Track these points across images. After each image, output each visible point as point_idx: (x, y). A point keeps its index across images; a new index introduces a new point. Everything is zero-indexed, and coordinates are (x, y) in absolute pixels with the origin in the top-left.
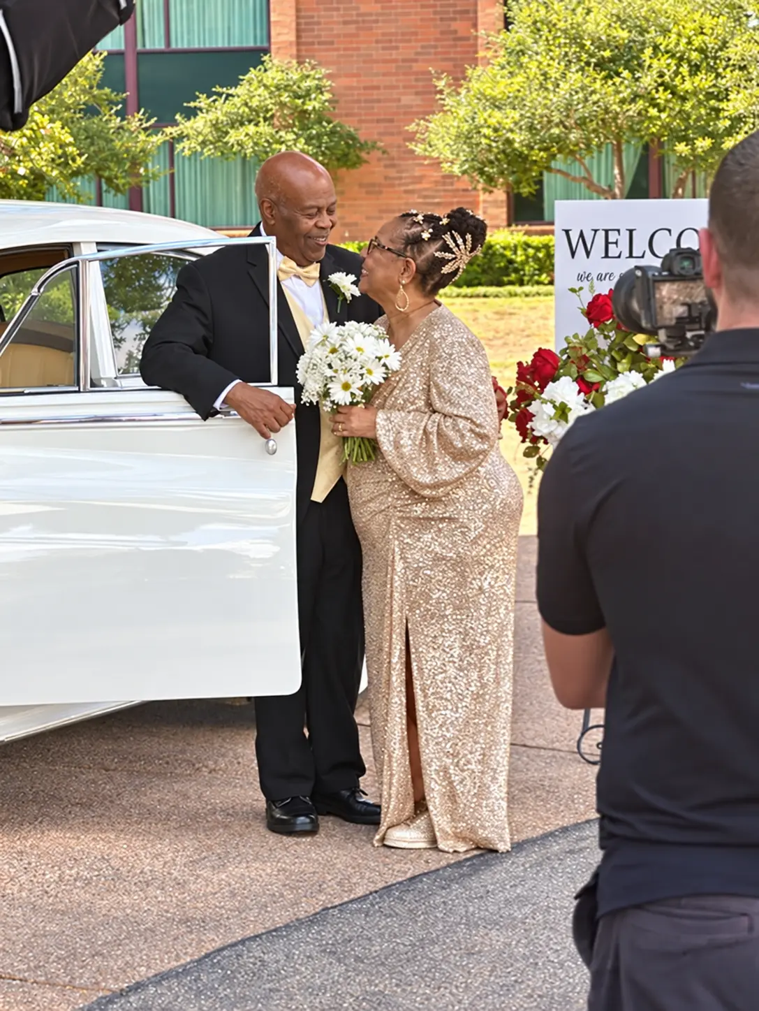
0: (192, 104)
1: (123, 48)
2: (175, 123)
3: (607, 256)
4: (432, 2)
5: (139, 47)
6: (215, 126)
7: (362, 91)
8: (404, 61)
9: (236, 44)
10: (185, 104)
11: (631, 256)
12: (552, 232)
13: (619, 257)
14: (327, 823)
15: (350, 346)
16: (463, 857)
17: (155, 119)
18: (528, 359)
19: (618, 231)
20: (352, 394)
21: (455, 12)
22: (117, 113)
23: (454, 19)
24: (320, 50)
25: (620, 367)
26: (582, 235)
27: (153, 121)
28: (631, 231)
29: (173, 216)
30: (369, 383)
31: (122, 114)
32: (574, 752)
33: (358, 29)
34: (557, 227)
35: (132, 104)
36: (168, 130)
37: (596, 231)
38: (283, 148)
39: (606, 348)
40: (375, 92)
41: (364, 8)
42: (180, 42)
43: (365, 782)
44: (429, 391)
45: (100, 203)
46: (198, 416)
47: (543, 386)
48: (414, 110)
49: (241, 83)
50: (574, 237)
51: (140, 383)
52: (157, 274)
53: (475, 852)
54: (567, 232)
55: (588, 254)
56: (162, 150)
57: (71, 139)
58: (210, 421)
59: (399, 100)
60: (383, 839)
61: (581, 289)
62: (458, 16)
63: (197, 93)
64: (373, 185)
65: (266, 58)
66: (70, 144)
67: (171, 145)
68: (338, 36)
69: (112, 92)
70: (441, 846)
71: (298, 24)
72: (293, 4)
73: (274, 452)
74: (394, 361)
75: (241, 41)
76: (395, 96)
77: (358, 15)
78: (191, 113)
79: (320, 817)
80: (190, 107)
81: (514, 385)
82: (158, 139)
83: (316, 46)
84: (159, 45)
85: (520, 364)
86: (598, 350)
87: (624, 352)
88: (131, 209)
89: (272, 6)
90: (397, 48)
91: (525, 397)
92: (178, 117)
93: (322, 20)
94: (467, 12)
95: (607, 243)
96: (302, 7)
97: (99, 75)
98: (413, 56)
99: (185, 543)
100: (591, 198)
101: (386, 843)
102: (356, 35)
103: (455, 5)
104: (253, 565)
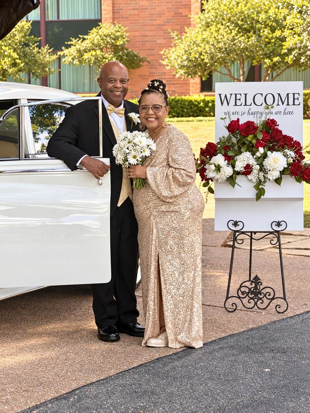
0: (69, 43)
1: (39, 19)
2: (62, 50)
3: (236, 105)
4: (171, 1)
5: (47, 19)
6: (79, 51)
7: (141, 38)
8: (159, 25)
9: (87, 18)
10: (66, 43)
11: (246, 105)
12: (214, 95)
13: (241, 105)
14: (123, 336)
15: (136, 141)
16: (179, 350)
17: (53, 48)
18: (204, 147)
19: (241, 94)
20: (137, 160)
21: (181, 5)
22: (37, 46)
23: (181, 8)
24: (122, 21)
25: (242, 150)
26: (226, 96)
27: (51, 50)
28: (246, 95)
29: (60, 88)
30: (144, 156)
31: (39, 47)
32: (223, 307)
33: (139, 12)
34: (217, 93)
35: (43, 42)
36: (59, 53)
37: (231, 94)
38: (107, 60)
39: (236, 142)
40: (146, 38)
41: (141, 3)
42: (63, 17)
43: (139, 319)
44: (168, 159)
45: (29, 83)
46: (70, 170)
47: (211, 158)
48: (163, 45)
49: (89, 34)
50: (223, 97)
51: (46, 156)
52: (54, 112)
53: (184, 348)
54: (220, 95)
55: (228, 104)
56: (56, 61)
57: (18, 57)
58: (75, 172)
59: (156, 41)
60: (146, 343)
61: (225, 118)
62: (183, 7)
63: (71, 38)
64: (145, 76)
65: (100, 24)
66: (17, 59)
67: (59, 59)
68: (130, 15)
69: (35, 37)
70: (170, 346)
71: (113, 10)
72: (111, 2)
73: (102, 184)
74: (154, 147)
75: (89, 17)
76: (154, 40)
77: (139, 6)
78: (68, 46)
79: (120, 334)
80: (68, 44)
81: (199, 157)
82: (55, 57)
83: (121, 19)
84: (55, 18)
85: (201, 149)
86: (233, 143)
87: (244, 144)
88: (43, 85)
89: (102, 3)
90: (156, 20)
91: (203, 162)
92: (63, 48)
93: (124, 8)
94: (186, 5)
95: (236, 99)
96: (115, 2)
97: (29, 31)
98: (162, 23)
99: (63, 222)
100: (231, 81)
101: (147, 345)
102: (139, 15)
103: (181, 2)
104: (93, 230)
